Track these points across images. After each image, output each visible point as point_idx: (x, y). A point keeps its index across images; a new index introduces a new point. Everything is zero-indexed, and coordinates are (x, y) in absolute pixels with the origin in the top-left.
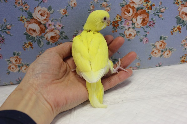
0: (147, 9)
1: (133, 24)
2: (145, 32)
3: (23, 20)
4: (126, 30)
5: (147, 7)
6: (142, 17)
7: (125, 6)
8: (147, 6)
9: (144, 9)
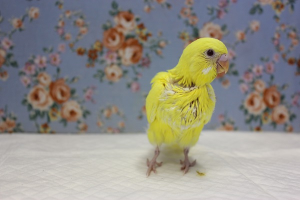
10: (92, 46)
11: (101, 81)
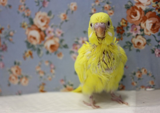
0: (157, 10)
1: (142, 30)
2: (157, 41)
3: (24, 27)
4: (133, 37)
5: (157, 9)
6: (151, 21)
7: (131, 8)
8: (157, 7)
9: (153, 11)
10: (119, 24)
11: (130, 50)
